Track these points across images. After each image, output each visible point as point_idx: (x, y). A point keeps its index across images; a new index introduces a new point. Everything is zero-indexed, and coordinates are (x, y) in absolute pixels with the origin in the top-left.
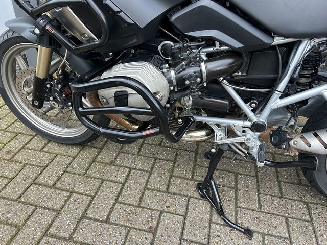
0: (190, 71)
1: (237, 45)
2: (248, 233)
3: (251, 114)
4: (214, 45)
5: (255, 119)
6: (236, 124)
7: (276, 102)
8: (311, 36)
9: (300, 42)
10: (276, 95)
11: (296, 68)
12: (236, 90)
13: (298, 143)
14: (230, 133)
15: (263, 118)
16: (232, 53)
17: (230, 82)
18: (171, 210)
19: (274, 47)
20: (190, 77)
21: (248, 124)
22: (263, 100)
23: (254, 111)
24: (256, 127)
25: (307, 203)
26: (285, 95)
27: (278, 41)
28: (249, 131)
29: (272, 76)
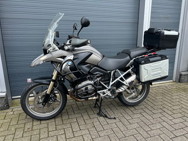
0: (96, 80)
1: (102, 74)
2: (115, 118)
3: (107, 87)
4: (97, 75)
5: (108, 88)
6: (105, 91)
7: (111, 83)
8: (113, 70)
9: (111, 72)
10: (111, 82)
11: (112, 76)
12: (103, 83)
13: (117, 91)
14: (104, 93)
15: (110, 87)
16: (101, 76)
17: (102, 81)
18: (94, 121)
19: (108, 73)
20: (96, 81)
21: (107, 90)
22: (109, 84)
23: (107, 86)
24: (109, 90)
25: (123, 109)
26: (112, 82)
27: (108, 72)
28: (108, 91)
29: (108, 79)
